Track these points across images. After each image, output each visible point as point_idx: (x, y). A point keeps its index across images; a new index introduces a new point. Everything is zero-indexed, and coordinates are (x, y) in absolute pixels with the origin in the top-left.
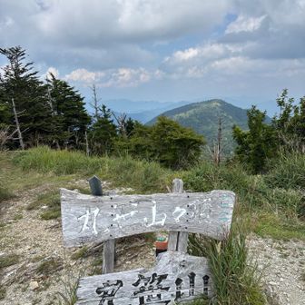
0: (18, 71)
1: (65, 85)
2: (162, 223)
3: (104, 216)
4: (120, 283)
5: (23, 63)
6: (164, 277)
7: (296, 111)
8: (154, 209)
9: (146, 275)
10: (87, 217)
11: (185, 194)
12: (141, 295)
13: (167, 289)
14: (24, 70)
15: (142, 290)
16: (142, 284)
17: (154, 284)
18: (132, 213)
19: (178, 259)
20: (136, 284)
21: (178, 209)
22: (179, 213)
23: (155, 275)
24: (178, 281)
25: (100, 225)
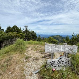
0: (26, 29)
1: (34, 32)
2: (63, 51)
3: (52, 48)
4: (55, 61)
5: (27, 28)
6: (63, 61)
7: (75, 37)
8: (62, 48)
9: (60, 61)
10: (49, 48)
11: (68, 46)
12: (58, 64)
13: (64, 64)
14: (28, 29)
15: (59, 64)
16: (59, 62)
17: (61, 63)
18: (57, 48)
19: (66, 58)
20: (58, 62)
21: (66, 48)
22: (66, 49)
23: (61, 61)
24: (66, 63)
25: (51, 50)
